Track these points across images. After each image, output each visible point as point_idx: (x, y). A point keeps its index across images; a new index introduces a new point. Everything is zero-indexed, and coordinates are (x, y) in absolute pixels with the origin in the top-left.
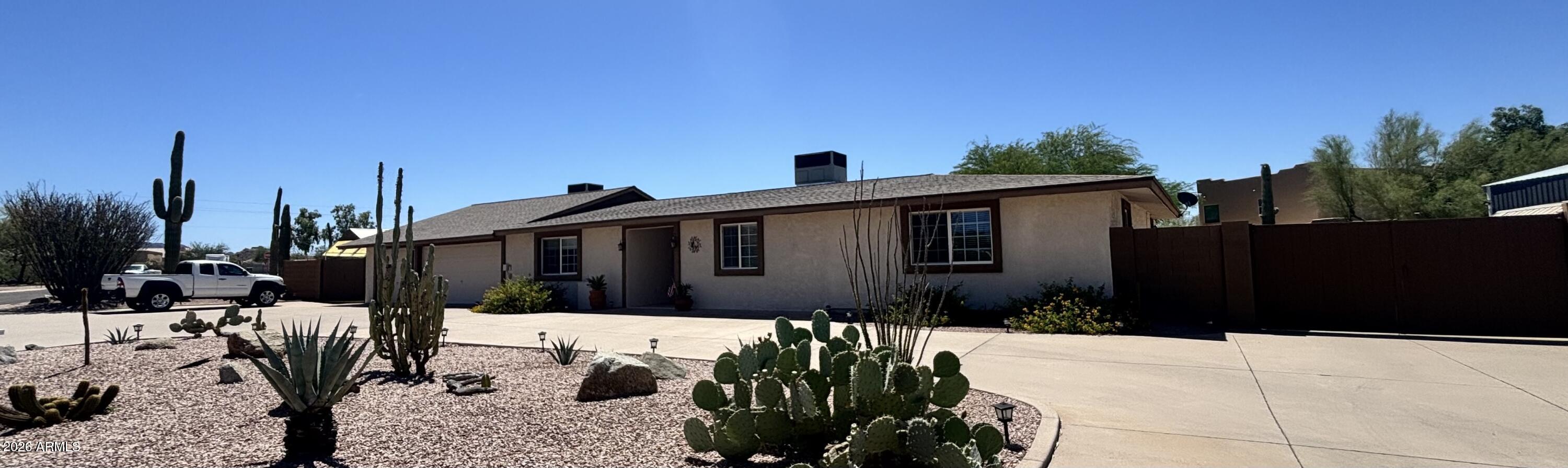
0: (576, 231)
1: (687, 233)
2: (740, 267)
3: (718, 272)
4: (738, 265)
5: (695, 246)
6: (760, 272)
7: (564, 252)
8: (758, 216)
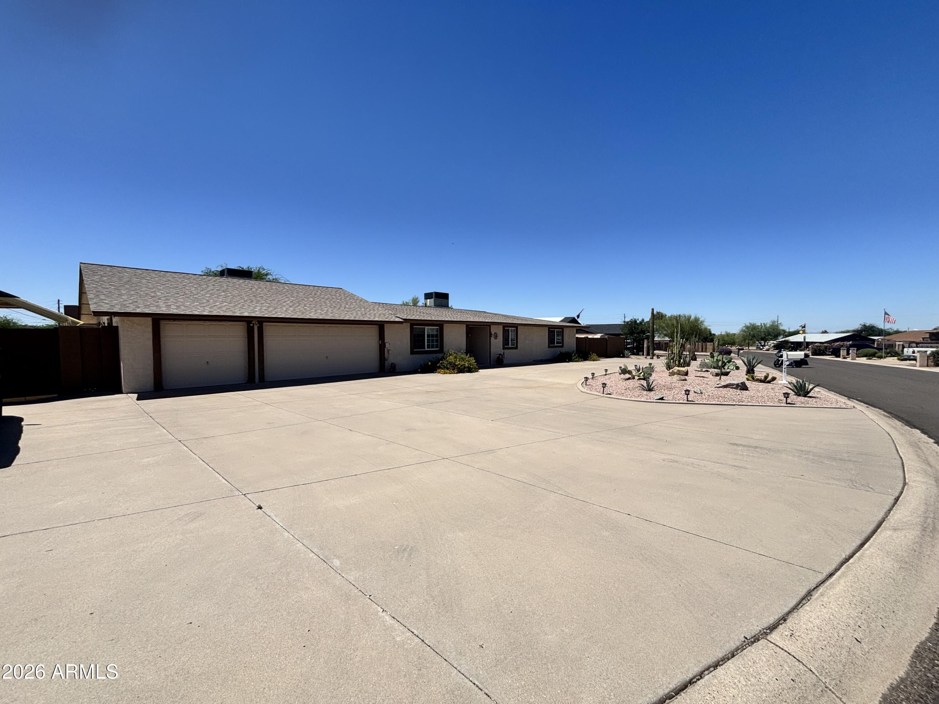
0: (441, 324)
1: (493, 330)
2: (510, 346)
3: (504, 348)
5: (495, 337)
6: (517, 348)
7: (428, 336)
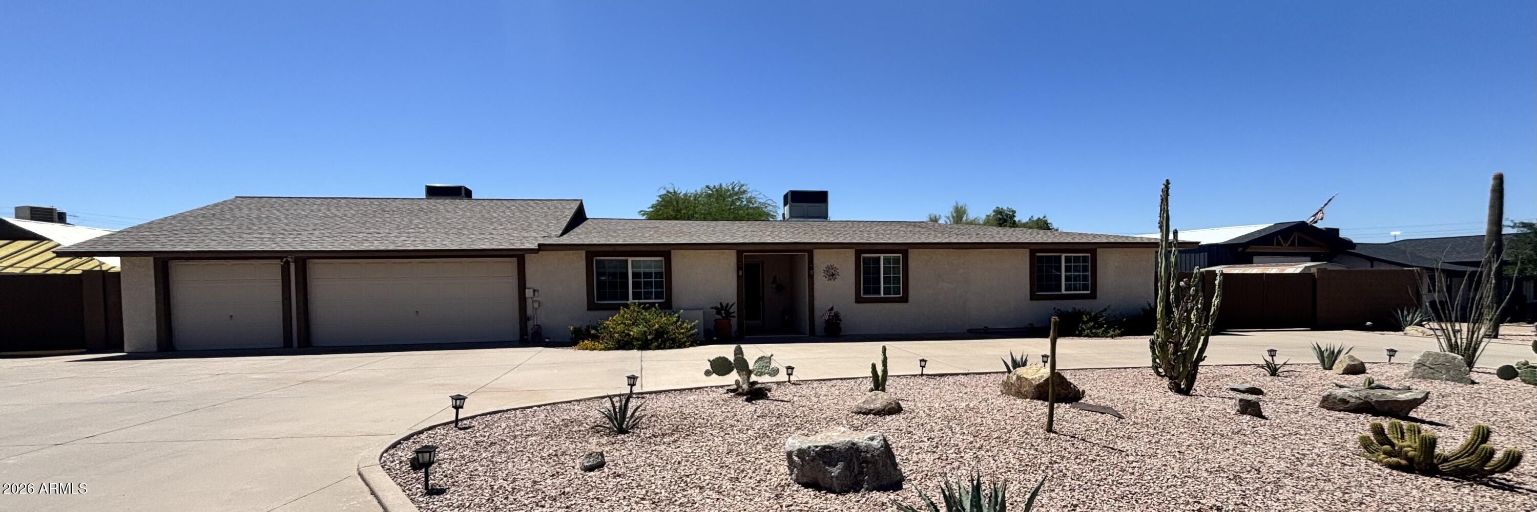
0: (664, 251)
1: (821, 260)
2: (882, 295)
3: (859, 300)
4: (879, 293)
5: (832, 274)
6: (905, 299)
8: (904, 249)
